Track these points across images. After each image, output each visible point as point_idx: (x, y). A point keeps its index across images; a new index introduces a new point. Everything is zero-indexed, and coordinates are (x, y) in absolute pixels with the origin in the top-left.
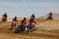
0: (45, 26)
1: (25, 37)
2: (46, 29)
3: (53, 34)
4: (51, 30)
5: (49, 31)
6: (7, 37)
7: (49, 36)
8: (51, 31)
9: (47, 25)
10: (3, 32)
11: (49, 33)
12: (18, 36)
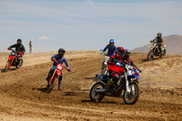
0: (152, 76)
1: (90, 110)
2: (155, 87)
3: (177, 102)
4: (170, 88)
5: (164, 92)
6: (37, 110)
7: (166, 107)
8: (172, 93)
9: (158, 72)
10: (25, 97)
11: (166, 99)
12: (71, 107)
